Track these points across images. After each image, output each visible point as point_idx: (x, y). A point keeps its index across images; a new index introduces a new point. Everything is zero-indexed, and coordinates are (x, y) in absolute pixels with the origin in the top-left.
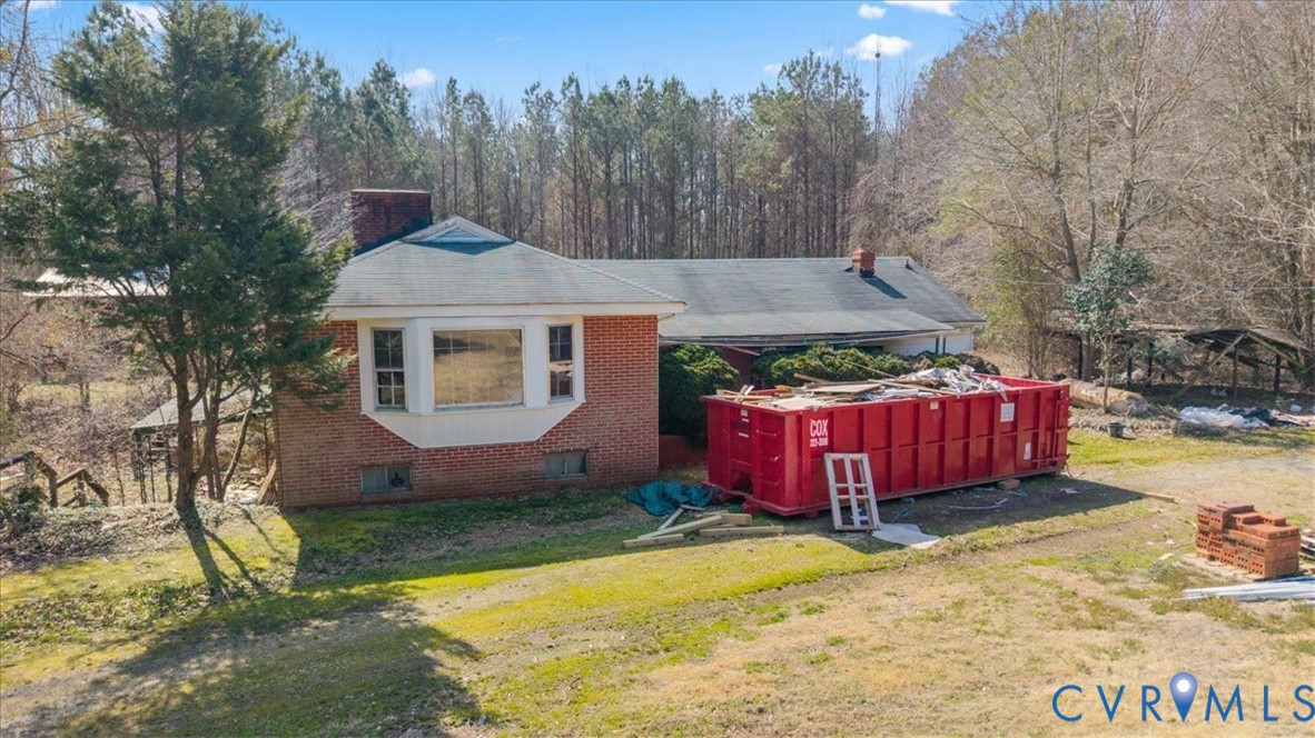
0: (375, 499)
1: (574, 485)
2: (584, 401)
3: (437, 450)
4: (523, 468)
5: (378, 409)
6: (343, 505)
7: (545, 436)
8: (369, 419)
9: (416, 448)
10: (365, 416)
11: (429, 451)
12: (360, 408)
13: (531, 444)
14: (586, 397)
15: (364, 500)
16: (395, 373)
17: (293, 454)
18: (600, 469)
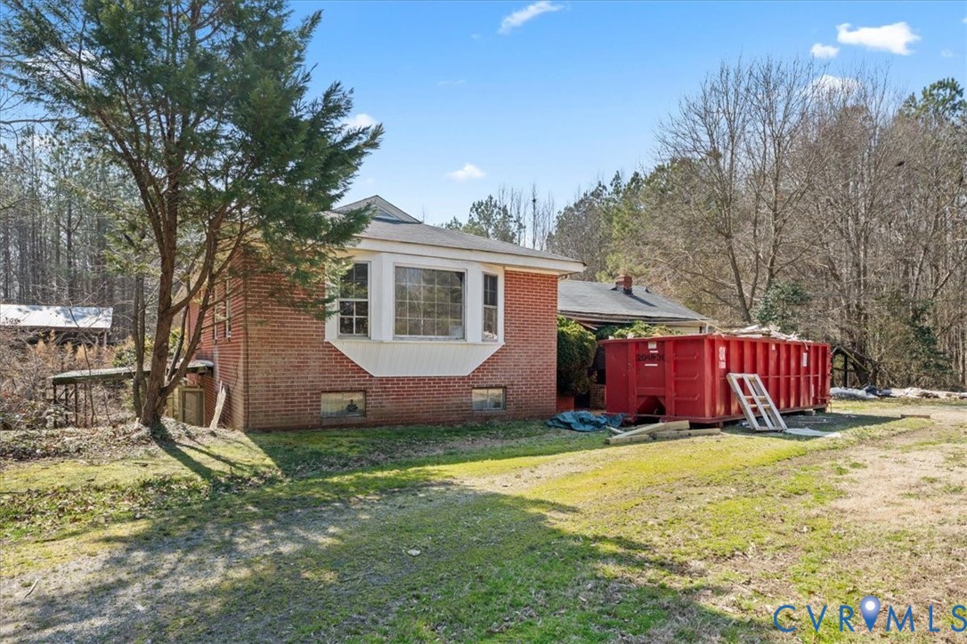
0: (334, 423)
1: (495, 417)
2: (504, 344)
3: (388, 380)
4: (455, 400)
5: (339, 337)
6: (307, 428)
7: (474, 372)
8: (332, 346)
9: (371, 376)
10: (328, 343)
11: (381, 379)
12: (324, 335)
13: (463, 378)
14: (505, 340)
15: (324, 424)
16: (356, 302)
17: (261, 376)
18: (515, 404)
